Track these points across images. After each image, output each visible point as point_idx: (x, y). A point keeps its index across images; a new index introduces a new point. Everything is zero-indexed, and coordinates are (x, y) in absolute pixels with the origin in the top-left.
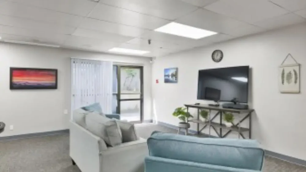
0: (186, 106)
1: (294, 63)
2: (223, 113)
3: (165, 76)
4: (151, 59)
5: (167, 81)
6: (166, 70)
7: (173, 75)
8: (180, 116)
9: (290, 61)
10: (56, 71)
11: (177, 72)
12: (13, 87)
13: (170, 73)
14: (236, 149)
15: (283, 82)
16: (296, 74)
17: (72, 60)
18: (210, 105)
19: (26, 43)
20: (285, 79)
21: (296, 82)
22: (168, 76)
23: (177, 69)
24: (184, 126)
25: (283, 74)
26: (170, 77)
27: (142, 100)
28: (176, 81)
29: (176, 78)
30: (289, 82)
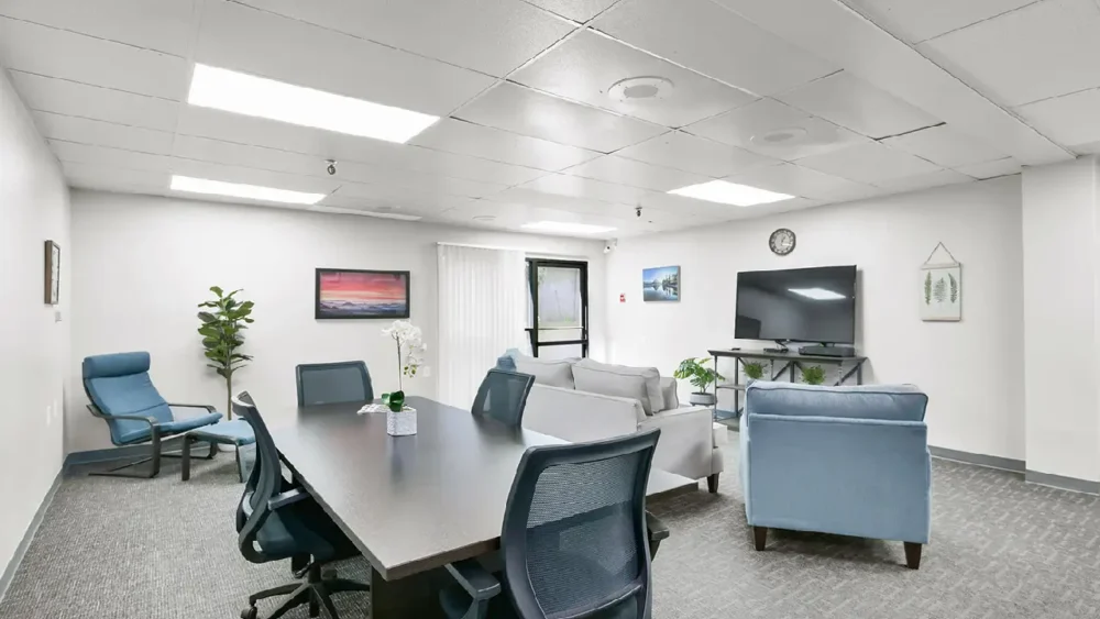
0: (712, 353)
1: (950, 261)
2: (796, 368)
3: (646, 285)
4: (603, 243)
5: (649, 297)
6: (648, 272)
7: (667, 284)
8: (693, 377)
9: (942, 258)
10: (407, 274)
11: (677, 277)
12: (322, 313)
13: (661, 278)
14: (888, 396)
15: (928, 299)
16: (953, 283)
17: (441, 249)
18: (769, 350)
19: (339, 210)
20: (932, 293)
21: (953, 300)
22: (655, 285)
23: (679, 268)
24: (705, 399)
25: (928, 283)
26: (660, 288)
27: (585, 344)
28: (675, 296)
29: (677, 291)
30: (940, 299)
